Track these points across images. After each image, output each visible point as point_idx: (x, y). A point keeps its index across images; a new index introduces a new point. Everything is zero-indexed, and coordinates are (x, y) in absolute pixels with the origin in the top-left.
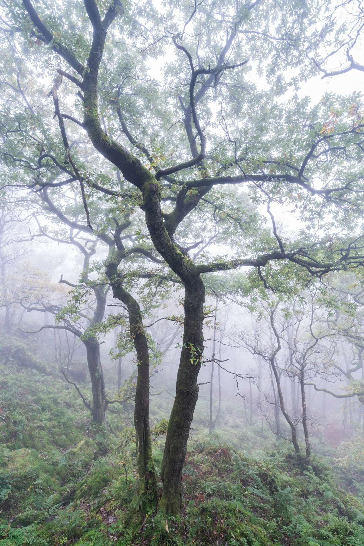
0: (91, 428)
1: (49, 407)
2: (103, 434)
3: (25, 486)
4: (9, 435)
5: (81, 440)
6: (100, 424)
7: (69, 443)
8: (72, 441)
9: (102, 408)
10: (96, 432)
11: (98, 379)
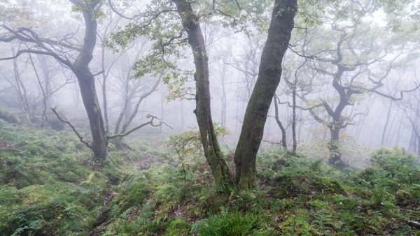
0: (94, 163)
1: (39, 150)
2: (110, 167)
3: (54, 215)
4: (7, 176)
5: (89, 174)
6: (104, 158)
7: (77, 177)
8: (80, 175)
9: (104, 143)
10: (102, 166)
11: (97, 115)
